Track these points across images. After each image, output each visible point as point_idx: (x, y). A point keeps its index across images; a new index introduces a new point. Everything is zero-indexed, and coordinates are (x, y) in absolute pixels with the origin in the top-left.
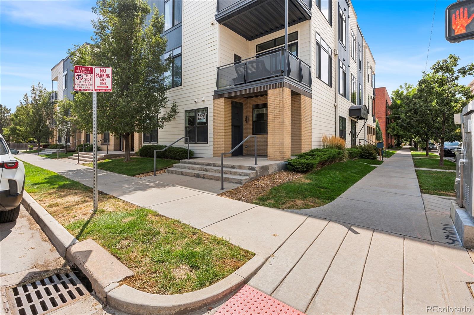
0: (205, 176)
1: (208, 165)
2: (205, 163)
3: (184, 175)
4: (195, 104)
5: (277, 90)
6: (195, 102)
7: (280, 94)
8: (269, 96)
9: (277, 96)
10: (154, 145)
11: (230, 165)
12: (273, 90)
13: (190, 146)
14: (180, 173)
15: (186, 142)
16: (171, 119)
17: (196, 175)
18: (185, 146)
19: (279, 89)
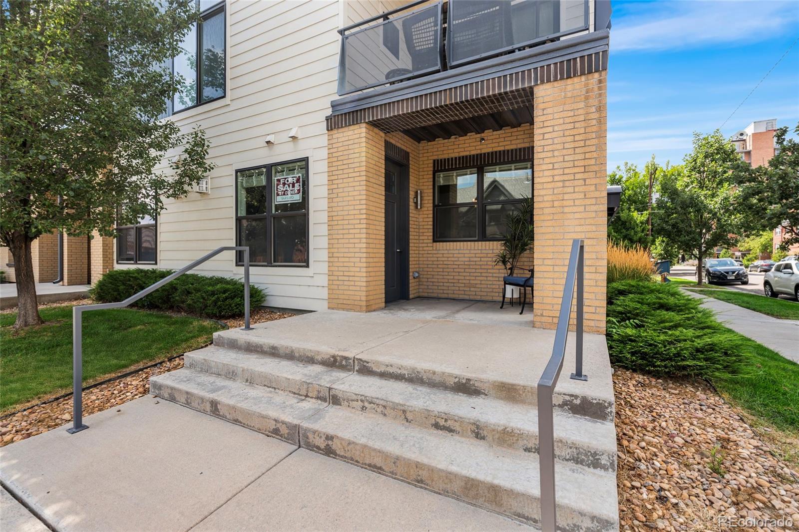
0: (336, 445)
1: (335, 363)
2: (318, 353)
3: (223, 417)
4: (265, 151)
5: (576, 84)
6: (268, 142)
7: (587, 98)
8: (542, 106)
9: (575, 106)
10: (141, 271)
11: (450, 375)
12: (556, 84)
13: (250, 273)
14: (208, 407)
15: (239, 260)
16: (186, 187)
17: (284, 430)
18: (236, 273)
19: (583, 78)
